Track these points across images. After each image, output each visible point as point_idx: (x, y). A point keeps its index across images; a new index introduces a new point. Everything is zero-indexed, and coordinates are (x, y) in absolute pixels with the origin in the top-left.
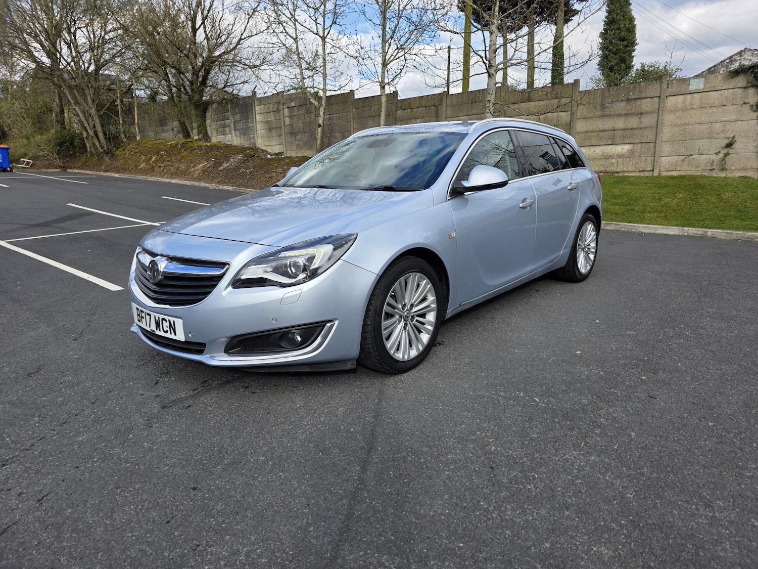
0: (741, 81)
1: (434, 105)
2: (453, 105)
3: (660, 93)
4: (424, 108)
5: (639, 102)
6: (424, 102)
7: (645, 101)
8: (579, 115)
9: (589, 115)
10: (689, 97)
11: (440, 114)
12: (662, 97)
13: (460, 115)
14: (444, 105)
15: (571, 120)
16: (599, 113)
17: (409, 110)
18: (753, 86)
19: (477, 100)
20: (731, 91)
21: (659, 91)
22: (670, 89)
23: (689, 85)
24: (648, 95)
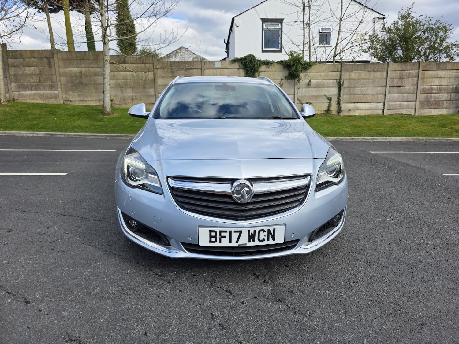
0: (236, 65)
1: (46, 58)
2: (64, 60)
3: (201, 67)
4: (36, 60)
5: (191, 71)
6: (35, 54)
7: (194, 70)
8: (159, 75)
9: (164, 75)
10: (215, 70)
11: (53, 64)
12: (202, 69)
13: (71, 67)
14: (56, 58)
15: (154, 78)
16: (170, 75)
17: (21, 60)
18: (242, 68)
19: (85, 58)
20: (233, 69)
21: (200, 66)
22: (205, 66)
23: (214, 65)
24: (195, 68)
